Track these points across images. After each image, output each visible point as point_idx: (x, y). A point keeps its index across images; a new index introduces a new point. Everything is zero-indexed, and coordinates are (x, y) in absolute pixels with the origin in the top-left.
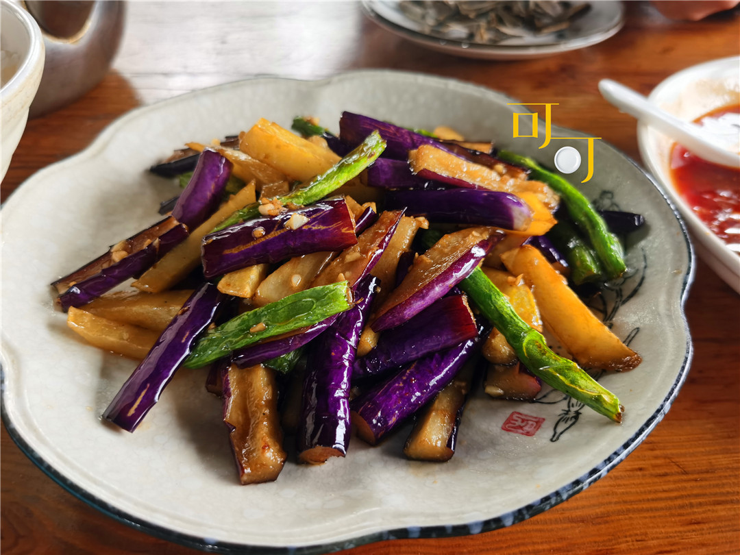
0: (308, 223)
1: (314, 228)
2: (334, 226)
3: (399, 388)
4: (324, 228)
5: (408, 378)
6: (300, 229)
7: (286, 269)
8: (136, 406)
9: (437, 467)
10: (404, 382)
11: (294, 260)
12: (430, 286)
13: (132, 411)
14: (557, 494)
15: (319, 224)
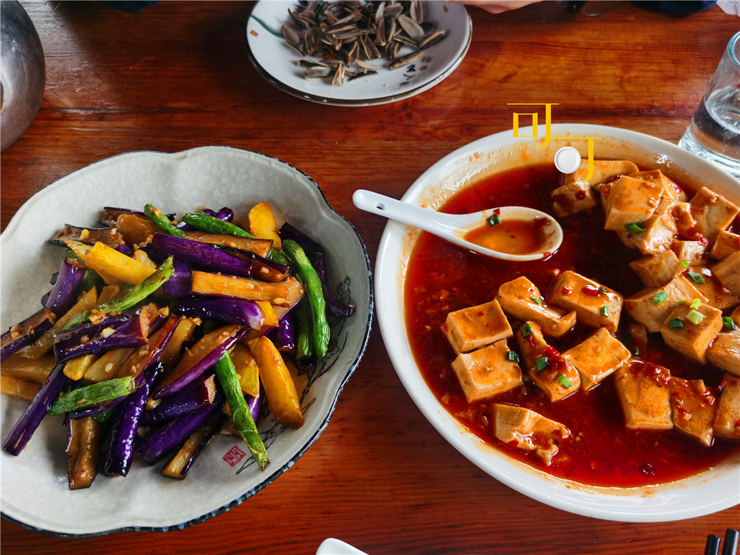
0: (115, 333)
1: (118, 336)
2: (130, 335)
3: (164, 435)
4: (124, 336)
5: (170, 429)
6: (110, 337)
7: (105, 358)
8: (18, 442)
9: (176, 483)
10: (167, 432)
11: (110, 352)
12: (186, 375)
13: (16, 445)
14: (210, 514)
15: (122, 334)
